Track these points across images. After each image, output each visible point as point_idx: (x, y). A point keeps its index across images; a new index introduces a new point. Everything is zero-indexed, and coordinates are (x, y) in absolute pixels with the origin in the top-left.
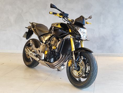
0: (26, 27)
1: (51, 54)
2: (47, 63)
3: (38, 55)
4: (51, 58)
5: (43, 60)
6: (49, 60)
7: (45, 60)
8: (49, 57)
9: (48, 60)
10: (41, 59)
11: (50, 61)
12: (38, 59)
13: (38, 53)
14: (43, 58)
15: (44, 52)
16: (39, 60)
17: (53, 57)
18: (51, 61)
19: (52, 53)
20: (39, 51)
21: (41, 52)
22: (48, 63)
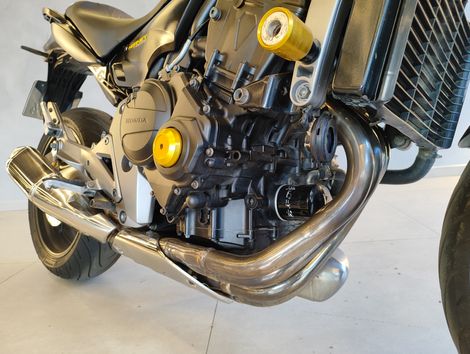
0: (23, 47)
1: (220, 152)
2: (182, 252)
3: (103, 193)
4: (224, 203)
5: (142, 230)
6: (203, 220)
7: (163, 225)
8: (204, 192)
9: (189, 227)
10: (130, 223)
11: (211, 234)
12: (100, 227)
13: (101, 180)
14: (142, 214)
15: (145, 157)
16: (115, 232)
17: (240, 194)
18: (218, 234)
19: (236, 145)
20: (107, 162)
21: (117, 165)
22: (203, 255)
